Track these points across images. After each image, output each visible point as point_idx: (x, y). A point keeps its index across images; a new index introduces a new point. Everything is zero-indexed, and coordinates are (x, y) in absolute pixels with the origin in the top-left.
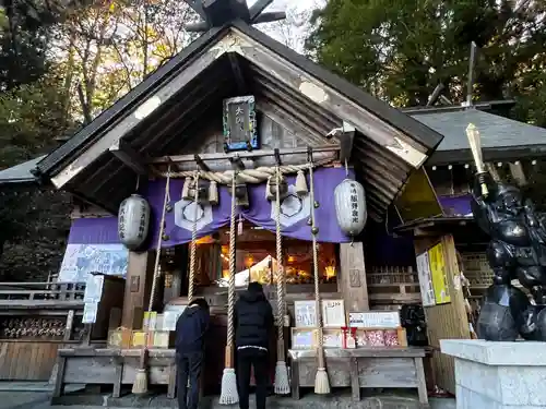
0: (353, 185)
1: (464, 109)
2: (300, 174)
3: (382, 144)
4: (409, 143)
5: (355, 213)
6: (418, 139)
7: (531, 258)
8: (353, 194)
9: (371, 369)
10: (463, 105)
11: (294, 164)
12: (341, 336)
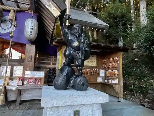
0: (32, 20)
1: (85, 11)
2: (12, 11)
3: (44, 4)
4: (54, 6)
5: (31, 32)
6: (58, 5)
7: (79, 56)
8: (32, 24)
9: (26, 93)
10: (85, 10)
11: (10, 6)
12: (18, 80)
